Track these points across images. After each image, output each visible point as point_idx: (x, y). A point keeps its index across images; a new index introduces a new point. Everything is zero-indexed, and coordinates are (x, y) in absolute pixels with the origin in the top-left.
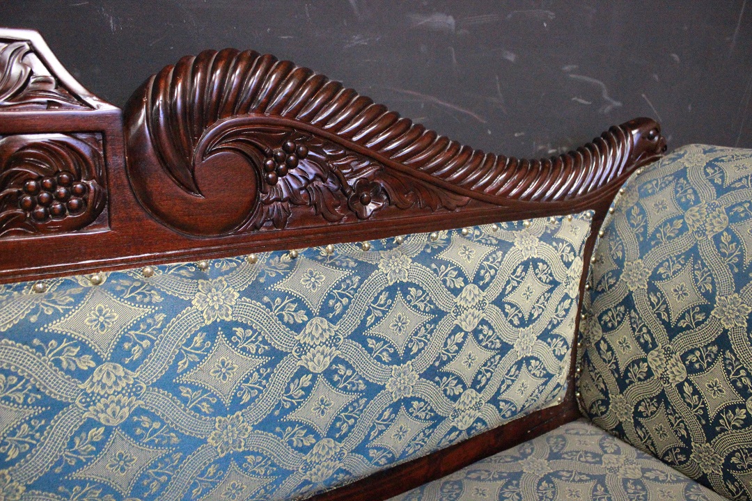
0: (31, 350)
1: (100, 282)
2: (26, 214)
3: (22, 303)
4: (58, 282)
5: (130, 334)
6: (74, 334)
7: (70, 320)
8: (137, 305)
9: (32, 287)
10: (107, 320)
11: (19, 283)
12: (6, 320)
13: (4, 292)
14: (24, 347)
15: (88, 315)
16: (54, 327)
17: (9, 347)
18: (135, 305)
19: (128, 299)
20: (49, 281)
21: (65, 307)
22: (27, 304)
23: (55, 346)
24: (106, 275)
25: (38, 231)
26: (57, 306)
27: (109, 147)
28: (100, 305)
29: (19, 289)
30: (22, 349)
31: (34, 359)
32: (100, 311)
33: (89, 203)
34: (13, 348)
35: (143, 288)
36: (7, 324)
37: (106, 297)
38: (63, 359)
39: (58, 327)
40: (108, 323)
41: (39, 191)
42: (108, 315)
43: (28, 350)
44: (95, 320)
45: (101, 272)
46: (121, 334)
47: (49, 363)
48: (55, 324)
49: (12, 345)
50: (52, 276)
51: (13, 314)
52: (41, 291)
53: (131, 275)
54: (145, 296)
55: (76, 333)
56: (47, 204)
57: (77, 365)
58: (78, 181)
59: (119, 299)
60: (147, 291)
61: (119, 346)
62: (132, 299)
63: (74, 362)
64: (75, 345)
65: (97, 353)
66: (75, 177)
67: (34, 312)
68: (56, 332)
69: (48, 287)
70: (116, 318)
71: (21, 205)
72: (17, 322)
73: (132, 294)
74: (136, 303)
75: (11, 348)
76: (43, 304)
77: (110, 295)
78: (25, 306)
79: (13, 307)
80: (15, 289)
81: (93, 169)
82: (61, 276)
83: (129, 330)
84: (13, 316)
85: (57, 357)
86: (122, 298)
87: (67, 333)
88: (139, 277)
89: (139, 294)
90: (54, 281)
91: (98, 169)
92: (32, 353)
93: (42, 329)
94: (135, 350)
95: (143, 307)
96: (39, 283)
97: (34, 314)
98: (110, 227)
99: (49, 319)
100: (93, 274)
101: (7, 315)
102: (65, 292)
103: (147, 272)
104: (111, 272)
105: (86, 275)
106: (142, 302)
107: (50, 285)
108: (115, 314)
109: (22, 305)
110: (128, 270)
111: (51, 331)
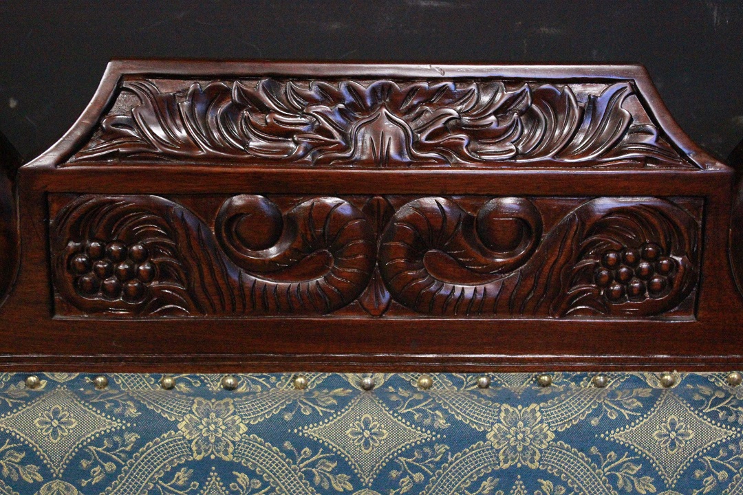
0: (586, 459)
1: (672, 384)
2: (600, 292)
3: (582, 399)
4: (623, 378)
5: (704, 460)
6: (638, 448)
7: (636, 430)
8: (719, 424)
9: (592, 379)
10: (680, 438)
11: (579, 373)
12: (565, 418)
13: (560, 381)
14: (580, 454)
15: (658, 427)
16: (616, 436)
17: (563, 451)
18: (716, 424)
19: (708, 414)
20: (612, 375)
21: (631, 413)
22: (588, 402)
23: (614, 459)
24: (682, 376)
25: (609, 312)
26: (622, 410)
27: (710, 218)
28: (673, 416)
29: (577, 380)
30: (577, 456)
31: (588, 470)
32: (673, 424)
33: (675, 285)
34: (568, 453)
35: (727, 401)
36: (565, 423)
37: (681, 407)
38: (620, 476)
39: (621, 436)
40: (680, 442)
41: (619, 264)
42: (682, 431)
43: (583, 459)
44: (665, 436)
45: (675, 372)
46: (693, 458)
47: (604, 478)
48: (618, 433)
49: (568, 450)
50: (616, 369)
51: (573, 412)
52: (601, 386)
53: (713, 380)
54: (729, 413)
55: (640, 448)
56: (625, 282)
57: (634, 486)
58: (666, 256)
59: (696, 412)
60: (732, 406)
61: (689, 472)
62: (713, 416)
63: (632, 482)
64: (636, 462)
65: (660, 476)
66: (663, 252)
67: (596, 413)
68: (617, 441)
69: (609, 382)
70: (691, 437)
71: (596, 279)
72: (576, 423)
73: (714, 409)
74: (719, 421)
75: (566, 452)
76: (607, 405)
77: (685, 405)
78: (585, 404)
79: (573, 404)
80: (574, 380)
81: (687, 242)
82: (627, 370)
83: (705, 455)
84: (572, 414)
85: (613, 472)
86: (701, 411)
87: (630, 445)
88: (721, 384)
89: (722, 409)
90: (619, 375)
91: (692, 243)
92: (587, 462)
93: (602, 436)
94: (707, 481)
95: (726, 428)
96: (600, 375)
97: (595, 417)
98: (696, 317)
99: (613, 425)
100: (665, 373)
101: (566, 413)
102: (631, 393)
103: (734, 378)
104: (688, 374)
105: (657, 373)
106: (725, 422)
107: (612, 379)
108: (691, 431)
109: (582, 402)
110: (710, 373)
111: (612, 439)
